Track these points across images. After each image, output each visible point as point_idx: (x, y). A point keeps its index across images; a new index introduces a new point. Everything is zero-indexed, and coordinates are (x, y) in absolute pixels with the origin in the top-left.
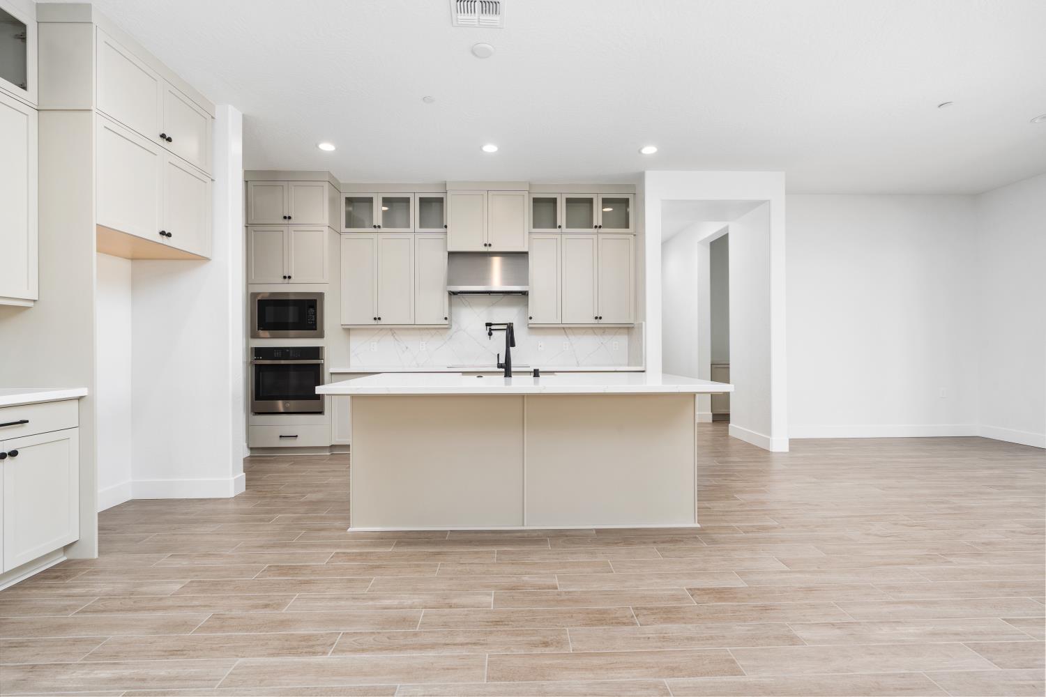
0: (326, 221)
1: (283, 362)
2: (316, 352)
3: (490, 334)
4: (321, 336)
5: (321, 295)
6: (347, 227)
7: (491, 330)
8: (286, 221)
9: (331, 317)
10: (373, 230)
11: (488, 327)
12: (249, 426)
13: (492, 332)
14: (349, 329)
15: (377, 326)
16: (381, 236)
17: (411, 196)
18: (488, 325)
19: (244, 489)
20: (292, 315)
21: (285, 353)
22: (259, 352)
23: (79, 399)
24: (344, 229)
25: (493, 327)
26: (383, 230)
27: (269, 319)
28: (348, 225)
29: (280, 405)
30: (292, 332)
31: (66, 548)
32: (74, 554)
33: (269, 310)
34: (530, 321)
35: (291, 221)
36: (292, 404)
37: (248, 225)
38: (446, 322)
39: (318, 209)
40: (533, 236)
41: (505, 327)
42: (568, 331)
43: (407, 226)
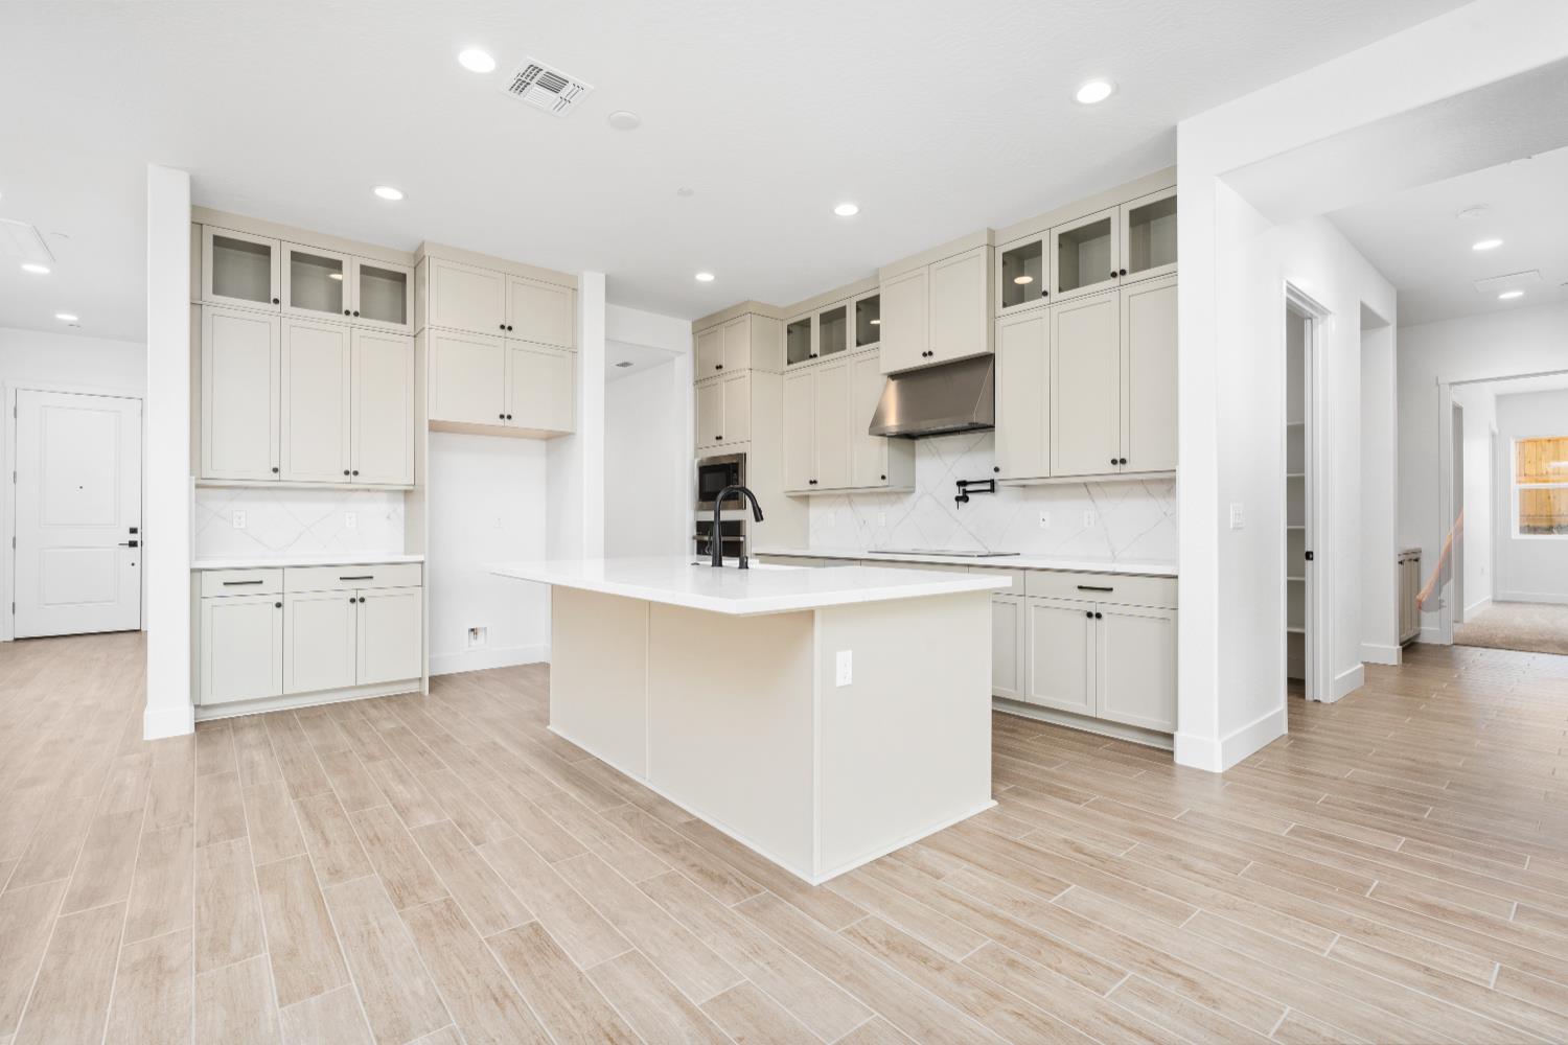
0: (747, 362)
3: (965, 501)
5: (744, 456)
6: (789, 363)
7: (965, 492)
8: (718, 371)
10: (812, 361)
11: (961, 488)
13: (969, 495)
15: (813, 492)
16: (820, 367)
17: (847, 303)
18: (961, 484)
23: (420, 563)
24: (785, 367)
25: (969, 488)
26: (820, 359)
27: (708, 488)
33: (708, 477)
35: (722, 371)
38: (885, 483)
39: (742, 351)
40: (1000, 323)
41: (987, 487)
42: (1094, 490)
43: (843, 347)
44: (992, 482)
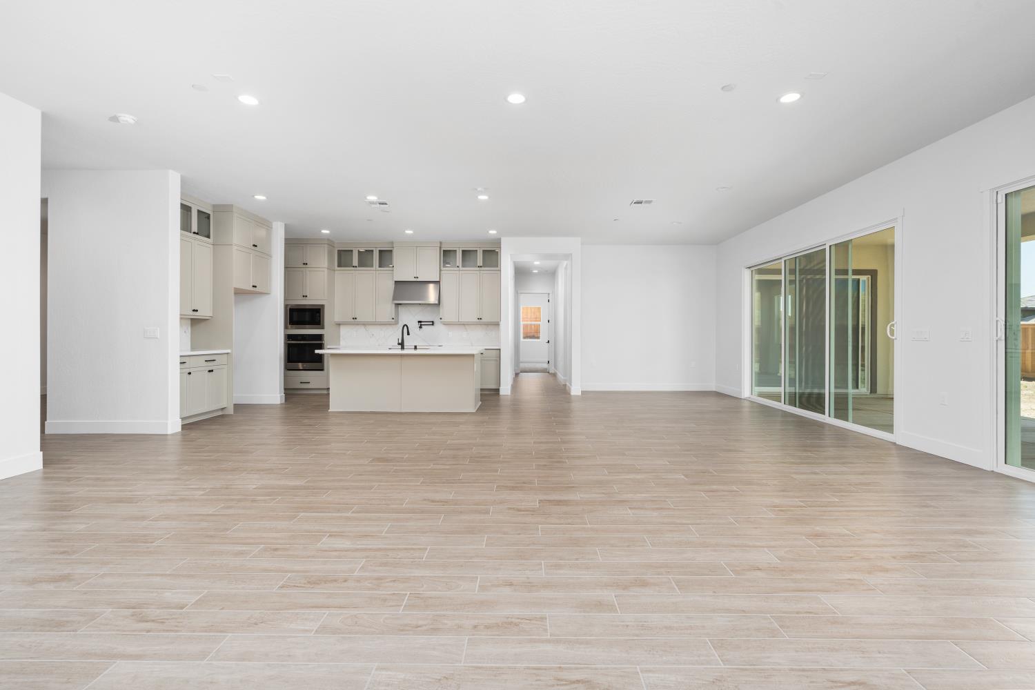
0: (326, 265)
1: (302, 342)
2: (320, 337)
3: (420, 327)
4: (323, 328)
5: (323, 306)
6: (338, 266)
7: (421, 325)
8: (304, 266)
9: (328, 318)
10: (353, 268)
11: (419, 324)
12: (285, 376)
14: (339, 324)
15: (354, 321)
16: (357, 272)
17: (374, 249)
18: (419, 322)
19: (283, 401)
20: (307, 317)
21: (303, 337)
22: (289, 337)
23: (228, 353)
24: (336, 268)
25: (422, 323)
26: (358, 268)
27: (295, 319)
28: (339, 265)
29: (300, 365)
30: (307, 326)
31: (223, 409)
32: (226, 412)
33: (295, 314)
34: (442, 321)
35: (307, 266)
36: (307, 365)
37: (285, 268)
38: (393, 321)
39: (321, 262)
40: (442, 272)
41: (431, 323)
42: (467, 327)
43: (372, 266)
44: (433, 322)
